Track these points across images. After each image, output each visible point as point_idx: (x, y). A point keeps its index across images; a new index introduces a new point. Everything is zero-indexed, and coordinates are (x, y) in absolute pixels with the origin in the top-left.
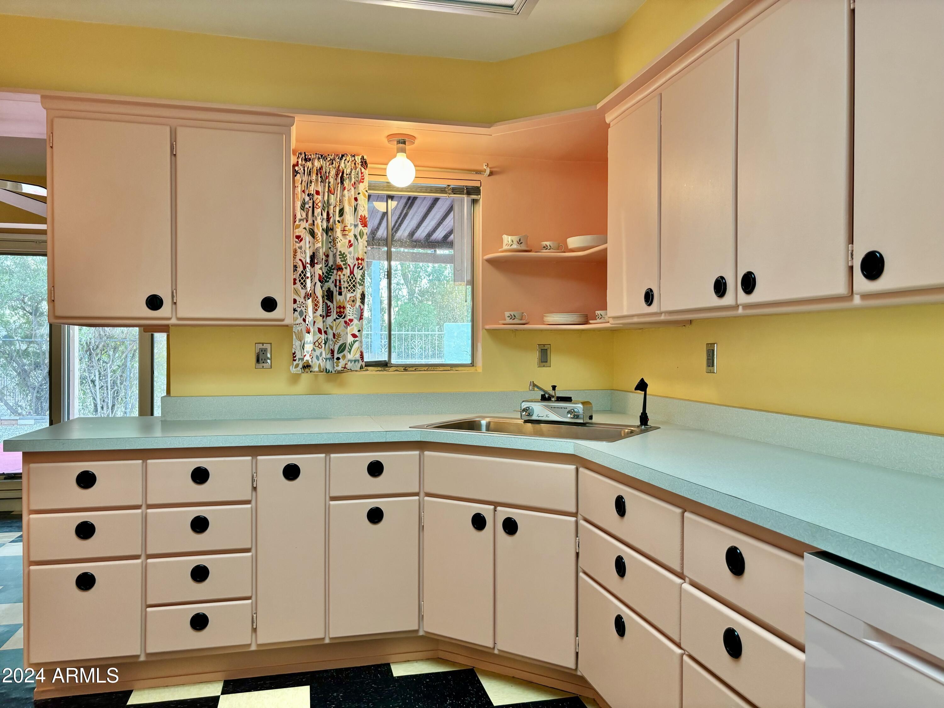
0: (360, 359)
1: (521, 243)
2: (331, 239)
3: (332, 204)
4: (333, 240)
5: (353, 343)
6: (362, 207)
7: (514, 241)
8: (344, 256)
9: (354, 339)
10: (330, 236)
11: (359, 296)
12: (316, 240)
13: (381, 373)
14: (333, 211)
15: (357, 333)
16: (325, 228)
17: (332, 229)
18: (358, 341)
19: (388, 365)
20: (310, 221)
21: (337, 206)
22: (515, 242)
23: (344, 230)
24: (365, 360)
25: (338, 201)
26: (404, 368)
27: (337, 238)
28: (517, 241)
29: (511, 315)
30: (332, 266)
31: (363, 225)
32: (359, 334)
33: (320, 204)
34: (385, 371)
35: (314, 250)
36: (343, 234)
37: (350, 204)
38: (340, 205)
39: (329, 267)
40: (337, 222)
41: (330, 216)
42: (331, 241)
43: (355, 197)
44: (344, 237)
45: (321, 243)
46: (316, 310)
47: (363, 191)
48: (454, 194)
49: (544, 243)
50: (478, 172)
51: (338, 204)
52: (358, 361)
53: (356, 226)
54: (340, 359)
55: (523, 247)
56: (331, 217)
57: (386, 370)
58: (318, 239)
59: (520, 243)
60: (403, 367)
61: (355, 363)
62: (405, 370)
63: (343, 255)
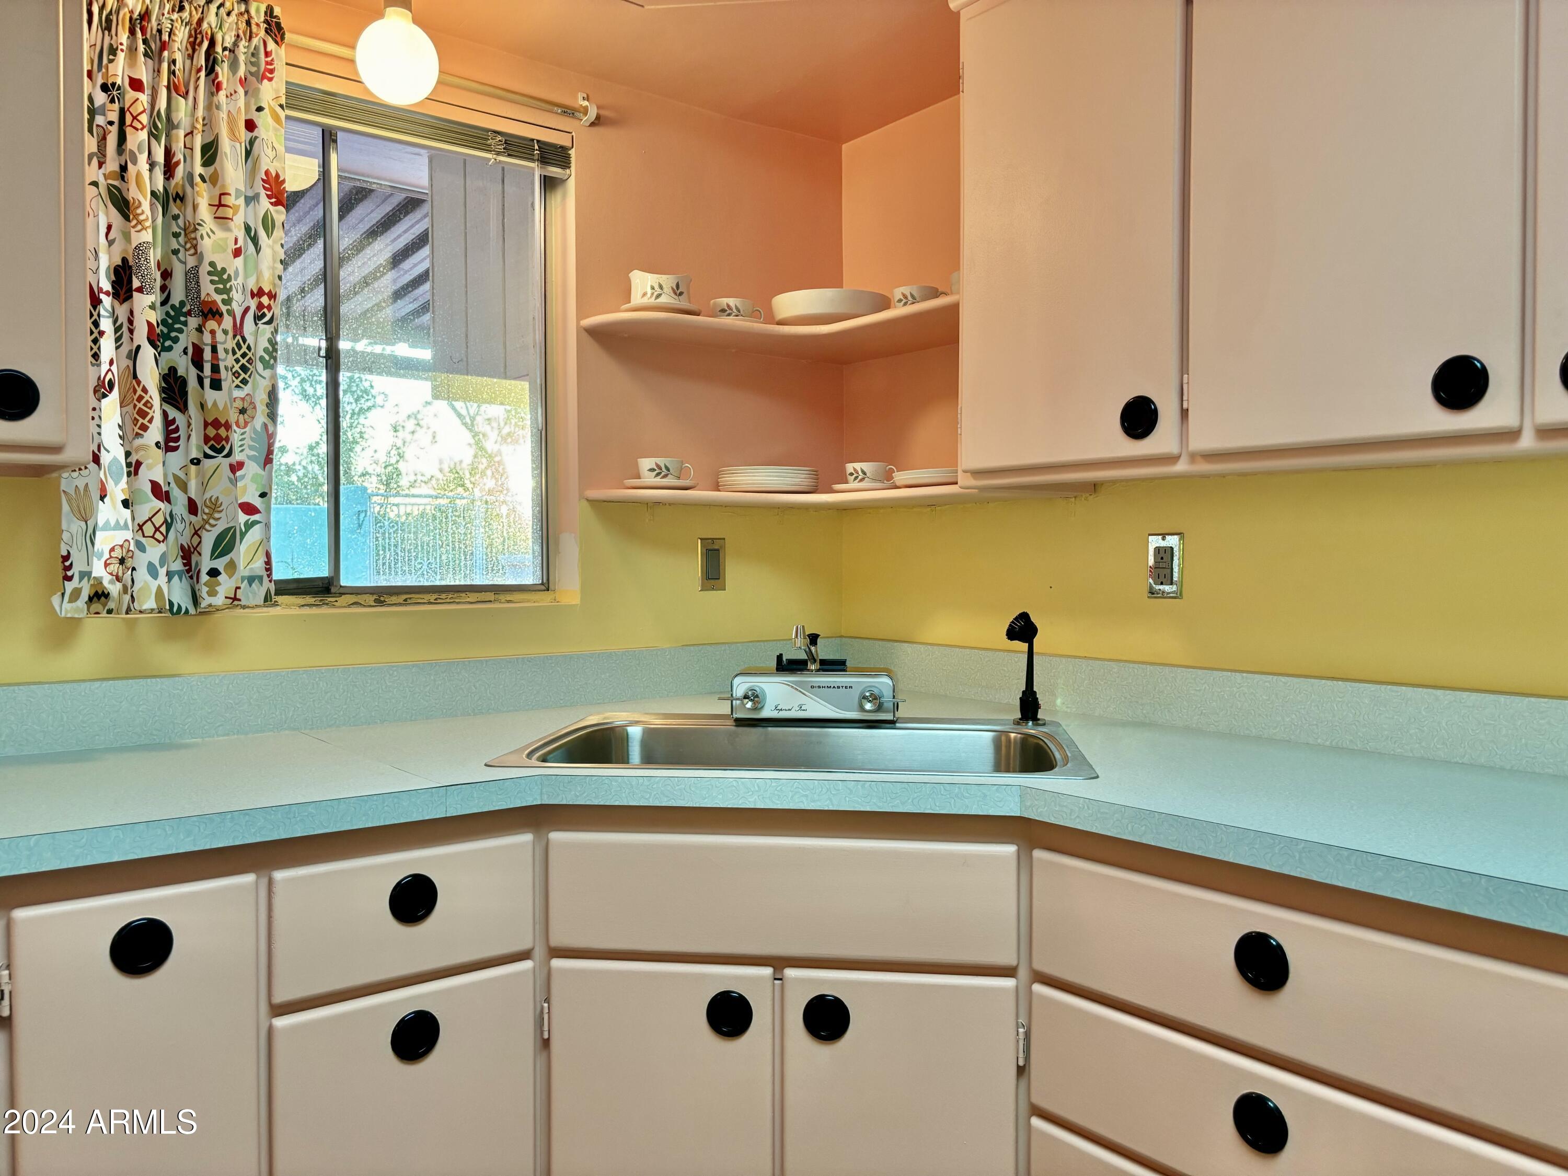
0: (265, 574)
1: (681, 294)
2: (178, 226)
3: (182, 125)
4: (185, 230)
5: (244, 530)
6: (270, 149)
7: (664, 286)
8: (225, 277)
9: (247, 517)
10: (176, 218)
11: (261, 398)
12: (134, 222)
13: (315, 611)
14: (185, 147)
15: (257, 502)
16: (161, 189)
17: (180, 198)
18: (258, 522)
19: (333, 590)
20: (112, 165)
21: (195, 132)
22: (667, 289)
23: (220, 205)
24: (276, 576)
25: (201, 120)
26: (375, 597)
27: (199, 224)
28: (672, 288)
29: (657, 465)
30: (182, 304)
31: (273, 200)
32: (262, 503)
33: (144, 118)
34: (326, 606)
35: (125, 251)
36: (216, 215)
37: (234, 137)
38: (203, 131)
39: (173, 307)
40: (198, 180)
41: (175, 160)
42: (178, 230)
43: (248, 118)
44: (219, 224)
45: (150, 231)
46: (144, 428)
47: (271, 102)
48: (509, 155)
49: (724, 301)
50: (569, 112)
51: (199, 126)
52: (260, 578)
53: (251, 200)
54: (219, 573)
55: (683, 303)
56: (178, 163)
57: (327, 604)
58: (142, 217)
59: (678, 292)
60: (372, 594)
61: (250, 586)
62: (379, 602)
63: (220, 276)
